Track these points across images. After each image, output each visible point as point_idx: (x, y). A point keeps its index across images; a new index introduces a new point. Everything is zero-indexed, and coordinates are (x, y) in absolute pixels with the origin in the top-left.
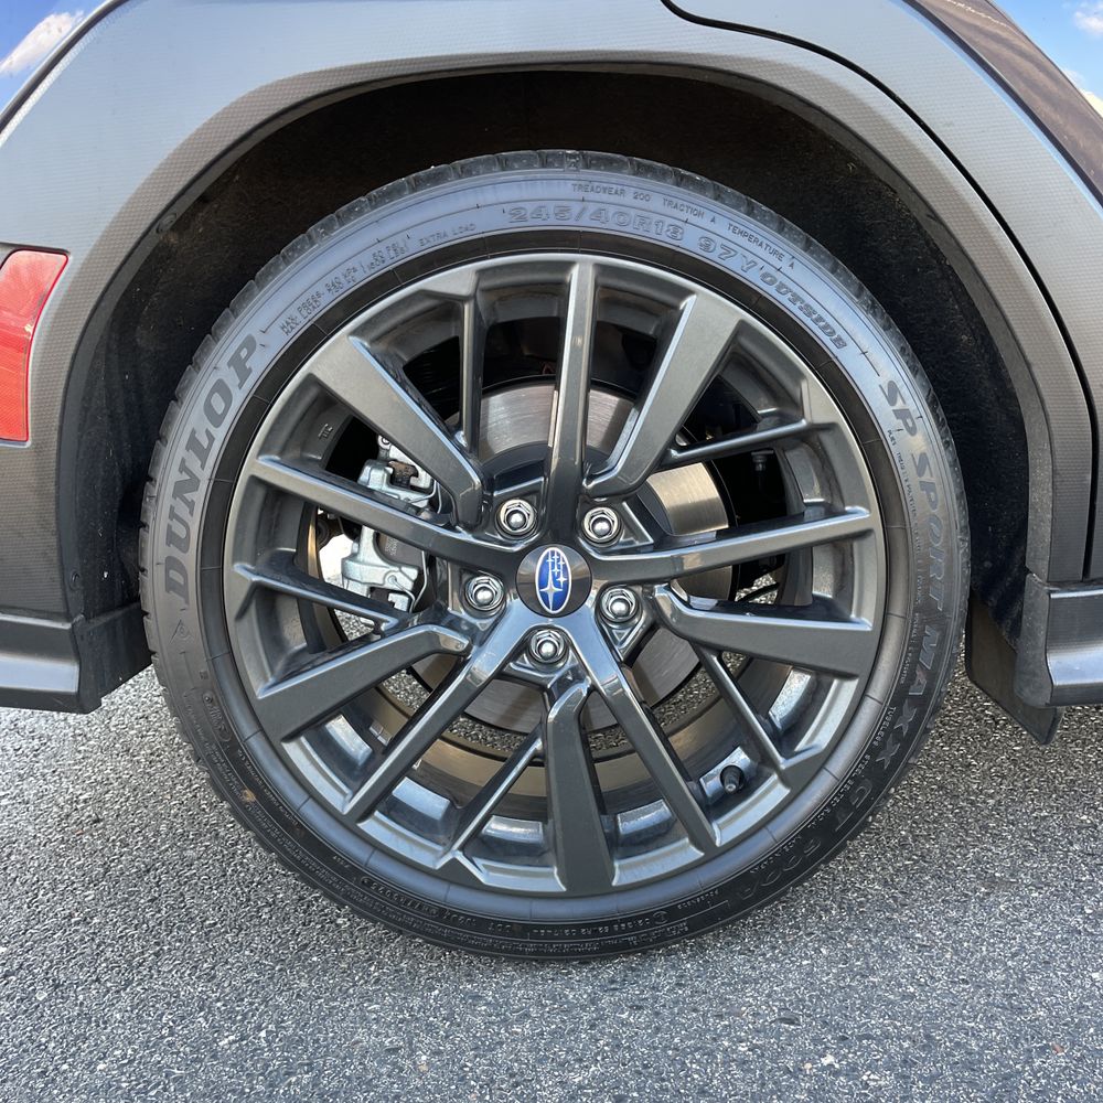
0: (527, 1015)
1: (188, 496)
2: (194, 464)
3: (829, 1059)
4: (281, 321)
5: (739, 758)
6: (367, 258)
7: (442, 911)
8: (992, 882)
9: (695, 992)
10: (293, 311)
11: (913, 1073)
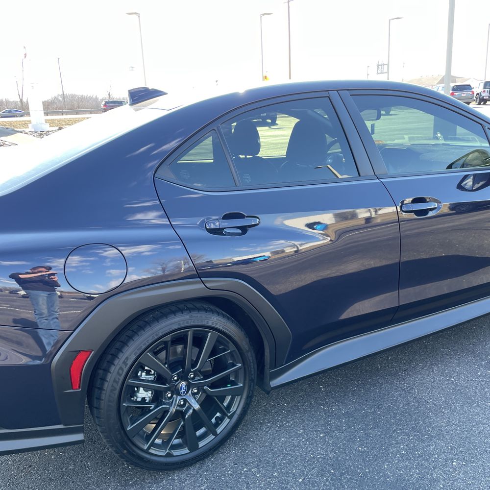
0: (187, 480)
1: (114, 392)
2: (115, 385)
3: (245, 469)
4: (134, 353)
5: (218, 414)
6: (151, 338)
7: (166, 464)
8: (261, 424)
9: (216, 464)
10: (136, 351)
11: (259, 467)
